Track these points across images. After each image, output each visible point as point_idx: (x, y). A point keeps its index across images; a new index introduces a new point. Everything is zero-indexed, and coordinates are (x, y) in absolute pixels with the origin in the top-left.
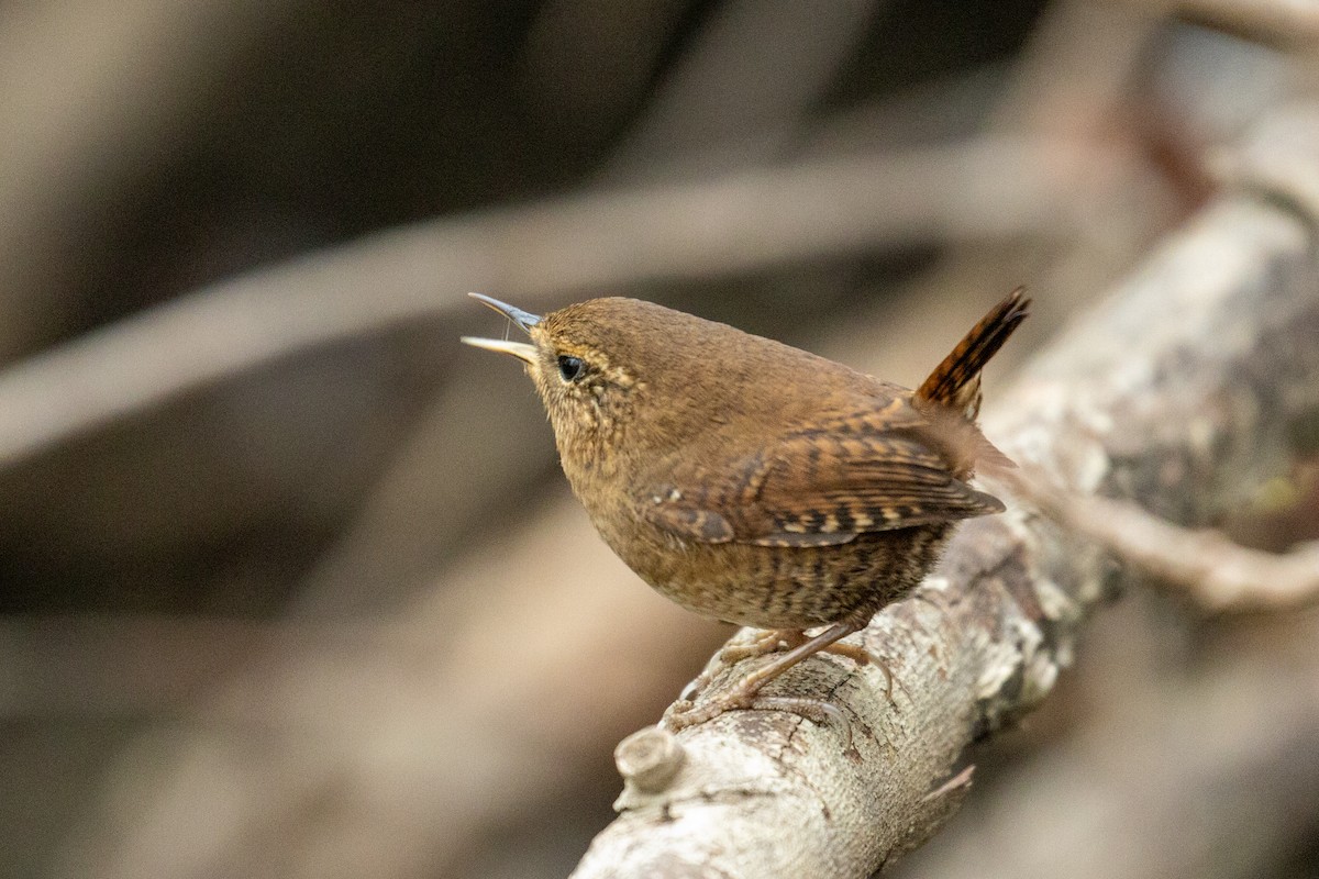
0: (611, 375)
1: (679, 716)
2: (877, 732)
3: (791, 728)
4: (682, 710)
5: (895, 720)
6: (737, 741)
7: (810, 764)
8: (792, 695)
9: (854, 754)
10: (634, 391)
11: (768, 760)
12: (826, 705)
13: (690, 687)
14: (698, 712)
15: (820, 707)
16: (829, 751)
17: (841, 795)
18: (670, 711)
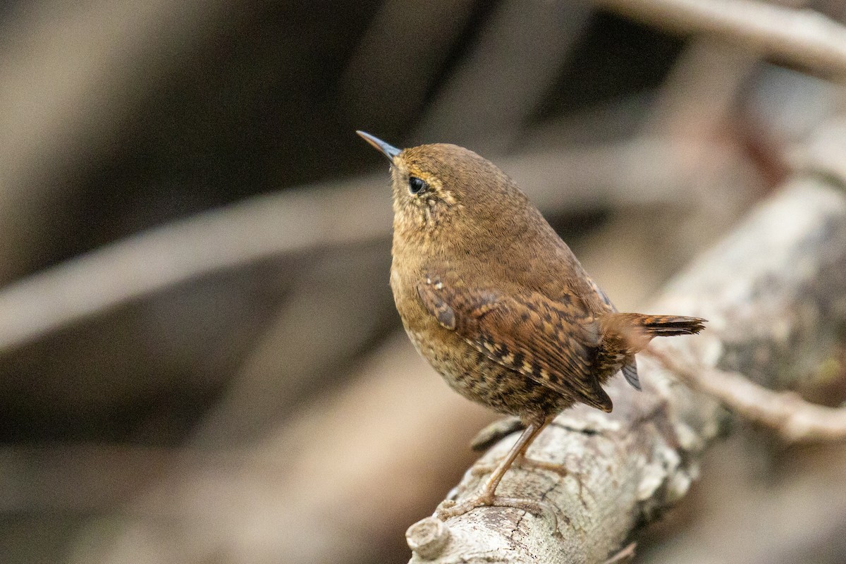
0: (442, 195)
1: (446, 510)
2: (573, 521)
3: (518, 518)
4: (448, 506)
5: (585, 513)
6: (484, 527)
7: (530, 542)
8: (518, 497)
9: (559, 535)
10: (455, 209)
11: (503, 538)
12: (541, 504)
13: (453, 492)
14: (459, 507)
15: (537, 504)
16: (542, 533)
17: (551, 561)
18: (440, 507)
